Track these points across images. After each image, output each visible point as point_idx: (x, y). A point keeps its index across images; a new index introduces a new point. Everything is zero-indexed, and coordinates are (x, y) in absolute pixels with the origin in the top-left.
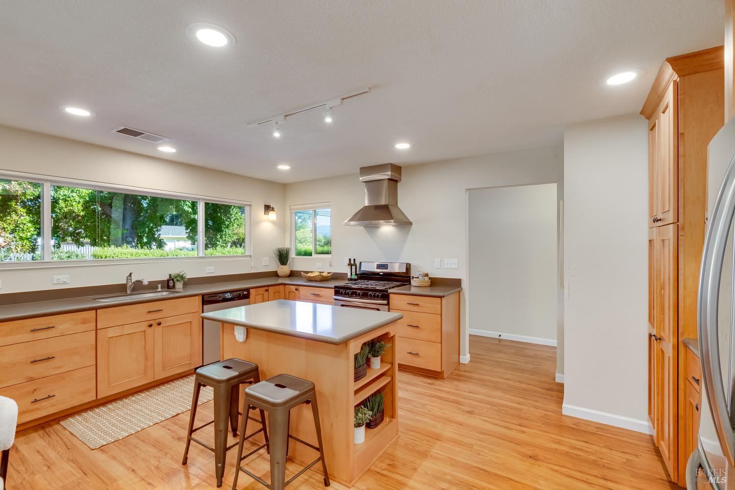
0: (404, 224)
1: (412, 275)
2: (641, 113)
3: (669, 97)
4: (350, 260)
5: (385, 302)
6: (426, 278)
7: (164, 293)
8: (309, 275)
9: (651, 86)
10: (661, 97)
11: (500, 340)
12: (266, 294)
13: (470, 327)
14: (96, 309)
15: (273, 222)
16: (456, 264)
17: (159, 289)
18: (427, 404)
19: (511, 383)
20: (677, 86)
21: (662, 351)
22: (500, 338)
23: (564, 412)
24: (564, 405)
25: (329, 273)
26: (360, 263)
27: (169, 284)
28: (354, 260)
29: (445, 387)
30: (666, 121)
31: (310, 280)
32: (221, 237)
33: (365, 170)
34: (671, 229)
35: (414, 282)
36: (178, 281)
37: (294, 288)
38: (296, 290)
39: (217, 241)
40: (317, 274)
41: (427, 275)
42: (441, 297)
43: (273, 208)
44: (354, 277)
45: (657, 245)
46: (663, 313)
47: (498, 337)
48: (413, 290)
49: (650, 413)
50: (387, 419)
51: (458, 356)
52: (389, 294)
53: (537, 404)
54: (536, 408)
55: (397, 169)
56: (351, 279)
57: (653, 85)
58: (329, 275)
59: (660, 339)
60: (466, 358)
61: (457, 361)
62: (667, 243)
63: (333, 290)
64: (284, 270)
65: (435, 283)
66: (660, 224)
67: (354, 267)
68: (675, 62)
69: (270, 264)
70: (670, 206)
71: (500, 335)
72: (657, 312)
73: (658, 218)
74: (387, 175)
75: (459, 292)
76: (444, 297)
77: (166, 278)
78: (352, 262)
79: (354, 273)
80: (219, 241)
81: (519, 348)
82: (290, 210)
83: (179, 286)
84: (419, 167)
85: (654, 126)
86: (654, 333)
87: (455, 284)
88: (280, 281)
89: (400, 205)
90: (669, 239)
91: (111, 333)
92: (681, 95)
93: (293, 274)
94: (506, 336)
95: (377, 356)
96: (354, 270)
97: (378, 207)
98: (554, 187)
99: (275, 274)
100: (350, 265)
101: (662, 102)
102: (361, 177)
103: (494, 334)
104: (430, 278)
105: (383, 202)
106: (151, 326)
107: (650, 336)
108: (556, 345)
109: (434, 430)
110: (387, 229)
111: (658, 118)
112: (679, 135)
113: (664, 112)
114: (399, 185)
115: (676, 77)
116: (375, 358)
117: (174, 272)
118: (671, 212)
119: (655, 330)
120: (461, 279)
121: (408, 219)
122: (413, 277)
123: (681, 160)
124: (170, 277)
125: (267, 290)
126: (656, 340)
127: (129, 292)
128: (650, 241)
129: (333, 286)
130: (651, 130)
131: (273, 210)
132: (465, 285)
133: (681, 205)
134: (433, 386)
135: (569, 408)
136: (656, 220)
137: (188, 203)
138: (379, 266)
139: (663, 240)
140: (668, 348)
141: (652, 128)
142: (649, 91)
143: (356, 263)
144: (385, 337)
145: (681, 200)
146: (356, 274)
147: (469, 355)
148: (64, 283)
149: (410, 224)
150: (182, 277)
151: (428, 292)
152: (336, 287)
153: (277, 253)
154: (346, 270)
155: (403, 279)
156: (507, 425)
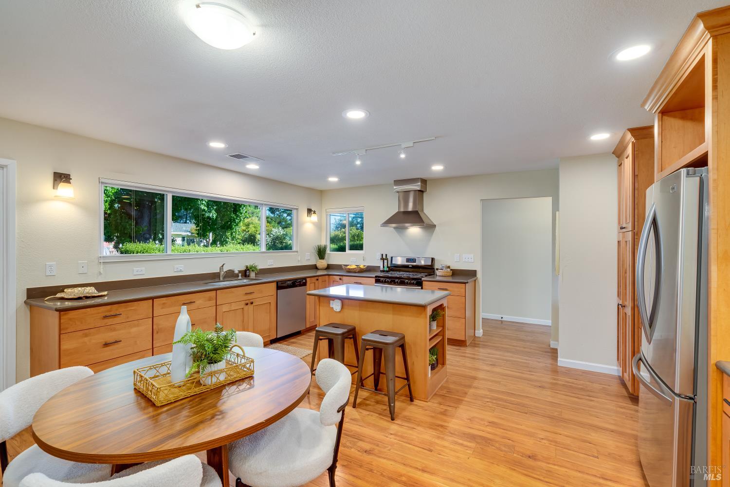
0: (430, 227)
1: (436, 267)
2: (613, 153)
3: (629, 150)
4: (382, 255)
5: (420, 287)
6: (449, 270)
7: (245, 281)
8: (348, 267)
9: (619, 140)
10: (625, 148)
11: (502, 322)
12: (316, 282)
13: (482, 312)
14: (216, 290)
15: (314, 223)
16: (473, 259)
17: (240, 278)
18: (460, 361)
19: (518, 348)
20: (633, 144)
21: (626, 313)
22: (502, 319)
23: (559, 364)
24: (559, 359)
25: (364, 266)
26: (392, 257)
27: (245, 273)
28: (386, 255)
29: (468, 350)
30: (628, 163)
31: (349, 271)
32: (232, 234)
33: (398, 182)
34: (630, 234)
35: (438, 273)
36: (252, 271)
37: (338, 278)
38: (340, 279)
39: (227, 238)
40: (354, 267)
41: (449, 267)
42: (465, 283)
43: (315, 211)
44: (386, 269)
45: (623, 244)
46: (626, 289)
47: (501, 319)
48: (438, 278)
49: (618, 359)
50: (440, 366)
51: (473, 331)
52: (422, 282)
53: (539, 360)
54: (539, 362)
55: (424, 182)
56: (383, 271)
57: (621, 140)
58: (365, 267)
59: (624, 306)
60: (480, 332)
61: (473, 335)
62: (628, 242)
63: (374, 279)
64: (322, 264)
65: (455, 273)
66: (624, 230)
67: (385, 261)
68: (633, 131)
69: (311, 259)
70: (630, 220)
71: (502, 318)
72: (622, 289)
73: (623, 227)
74: (417, 186)
75: (475, 281)
76: (467, 283)
77: (244, 269)
78: (384, 257)
79: (386, 266)
80: (229, 238)
81: (519, 327)
82: (326, 212)
83: (253, 275)
84: (441, 181)
85: (621, 164)
86: (621, 303)
87: (472, 274)
88: (320, 273)
89: (425, 211)
90: (629, 241)
91: (225, 308)
92: (637, 151)
93: (329, 267)
94: (507, 318)
95: (434, 321)
96: (386, 264)
97: (406, 213)
98: (549, 200)
99: (315, 267)
100: (382, 259)
101: (626, 151)
102: (395, 186)
103: (497, 317)
104: (451, 270)
105: (410, 208)
106: (247, 304)
107: (618, 305)
108: (551, 325)
109: (471, 374)
110: (414, 231)
111: (624, 160)
112: (635, 176)
113: (627, 158)
114: (425, 194)
115: (633, 140)
116: (434, 322)
117: (249, 263)
118: (631, 223)
119: (621, 301)
120: (476, 271)
121: (432, 222)
122: (437, 269)
123: (636, 192)
124: (247, 268)
125: (318, 280)
126: (622, 307)
127: (221, 279)
128: (618, 242)
129: (374, 276)
130: (619, 166)
131: (315, 212)
132: (479, 275)
133: (636, 220)
134: (460, 351)
135: (563, 361)
136: (622, 228)
137: (204, 202)
138: (408, 260)
139: (626, 241)
140: (629, 311)
141: (620, 165)
142: (618, 142)
143: (388, 257)
144: (441, 307)
145: (636, 217)
146: (388, 267)
147: (482, 330)
148: (181, 271)
149: (435, 226)
150: (255, 267)
151: (450, 279)
152: (376, 277)
153: (316, 250)
154: (380, 264)
155: (430, 270)
156: (520, 371)
